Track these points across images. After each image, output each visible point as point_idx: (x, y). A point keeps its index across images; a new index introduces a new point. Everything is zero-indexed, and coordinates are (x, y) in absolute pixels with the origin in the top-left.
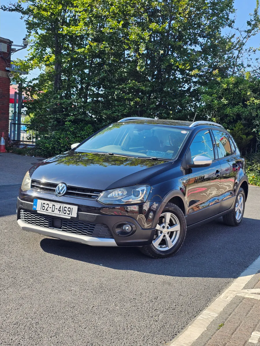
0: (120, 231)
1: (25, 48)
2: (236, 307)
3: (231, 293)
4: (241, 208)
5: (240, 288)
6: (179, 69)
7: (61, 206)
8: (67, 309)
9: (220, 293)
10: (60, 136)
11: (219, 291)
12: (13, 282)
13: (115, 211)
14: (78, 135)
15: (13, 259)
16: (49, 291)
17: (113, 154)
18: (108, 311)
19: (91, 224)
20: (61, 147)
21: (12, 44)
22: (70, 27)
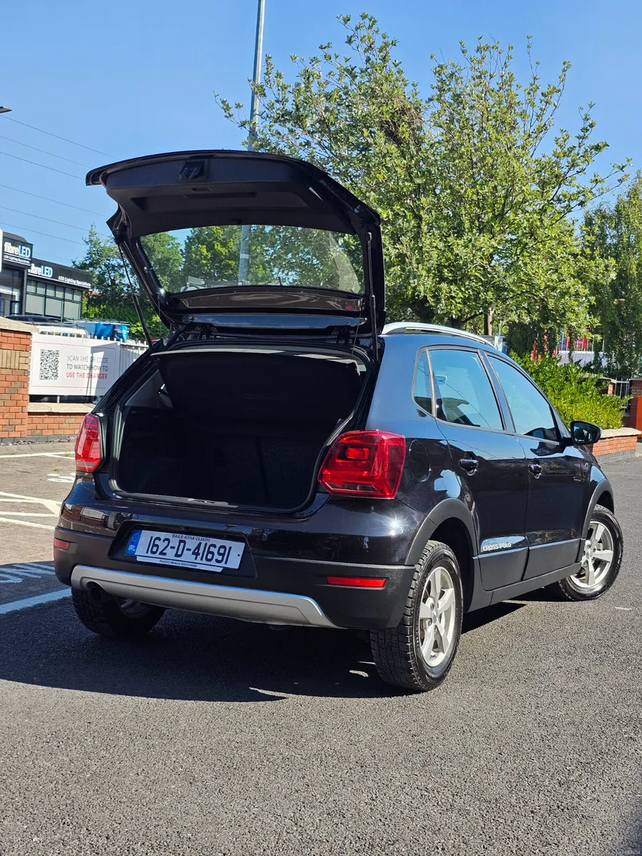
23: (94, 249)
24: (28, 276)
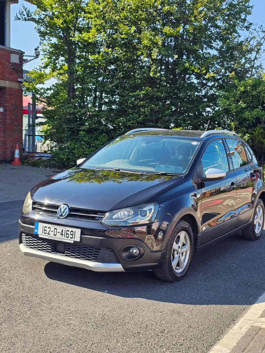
0: (127, 255)
1: (37, 58)
2: (251, 341)
3: (246, 323)
4: (261, 220)
5: (257, 316)
6: (194, 73)
7: (63, 230)
8: (63, 348)
9: (234, 323)
10: (74, 146)
11: (234, 320)
12: (9, 315)
13: (121, 233)
14: (92, 145)
15: (12, 287)
16: (46, 326)
17: (119, 170)
18: (108, 349)
19: (95, 248)
20: (75, 158)
21: (24, 55)
22: (82, 34)
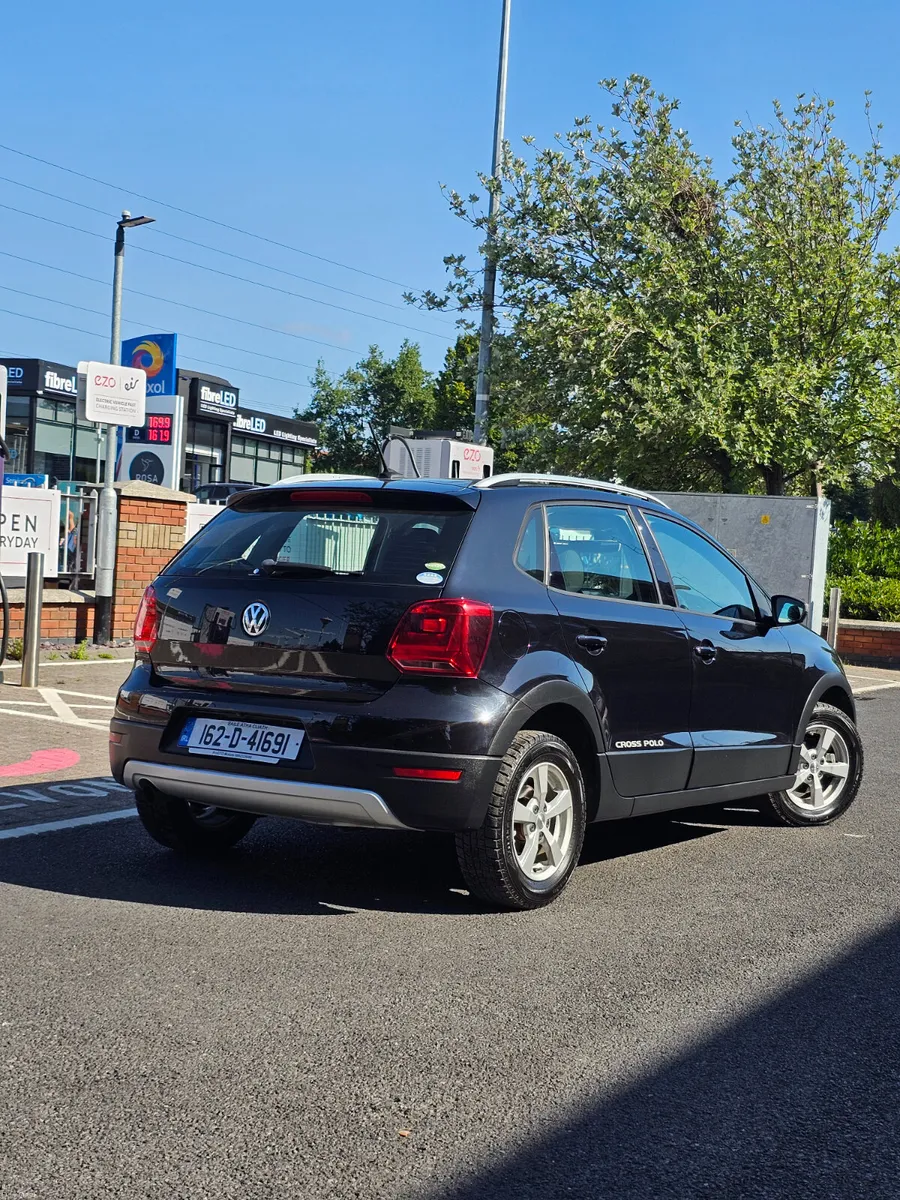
23: (323, 393)
24: (233, 431)
